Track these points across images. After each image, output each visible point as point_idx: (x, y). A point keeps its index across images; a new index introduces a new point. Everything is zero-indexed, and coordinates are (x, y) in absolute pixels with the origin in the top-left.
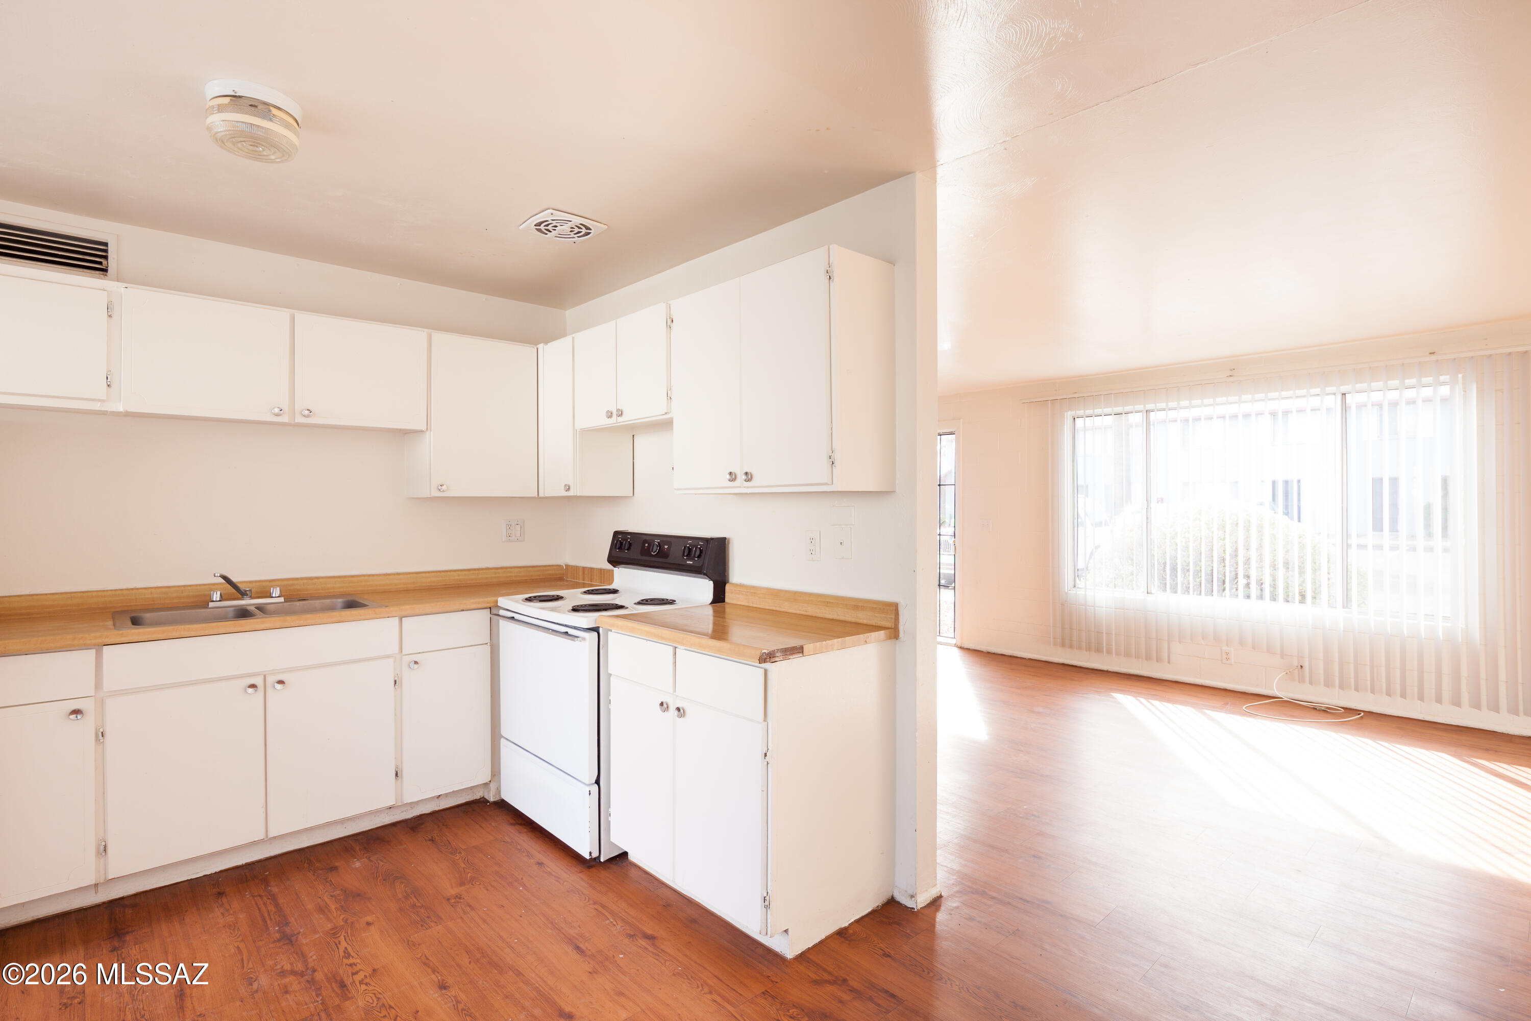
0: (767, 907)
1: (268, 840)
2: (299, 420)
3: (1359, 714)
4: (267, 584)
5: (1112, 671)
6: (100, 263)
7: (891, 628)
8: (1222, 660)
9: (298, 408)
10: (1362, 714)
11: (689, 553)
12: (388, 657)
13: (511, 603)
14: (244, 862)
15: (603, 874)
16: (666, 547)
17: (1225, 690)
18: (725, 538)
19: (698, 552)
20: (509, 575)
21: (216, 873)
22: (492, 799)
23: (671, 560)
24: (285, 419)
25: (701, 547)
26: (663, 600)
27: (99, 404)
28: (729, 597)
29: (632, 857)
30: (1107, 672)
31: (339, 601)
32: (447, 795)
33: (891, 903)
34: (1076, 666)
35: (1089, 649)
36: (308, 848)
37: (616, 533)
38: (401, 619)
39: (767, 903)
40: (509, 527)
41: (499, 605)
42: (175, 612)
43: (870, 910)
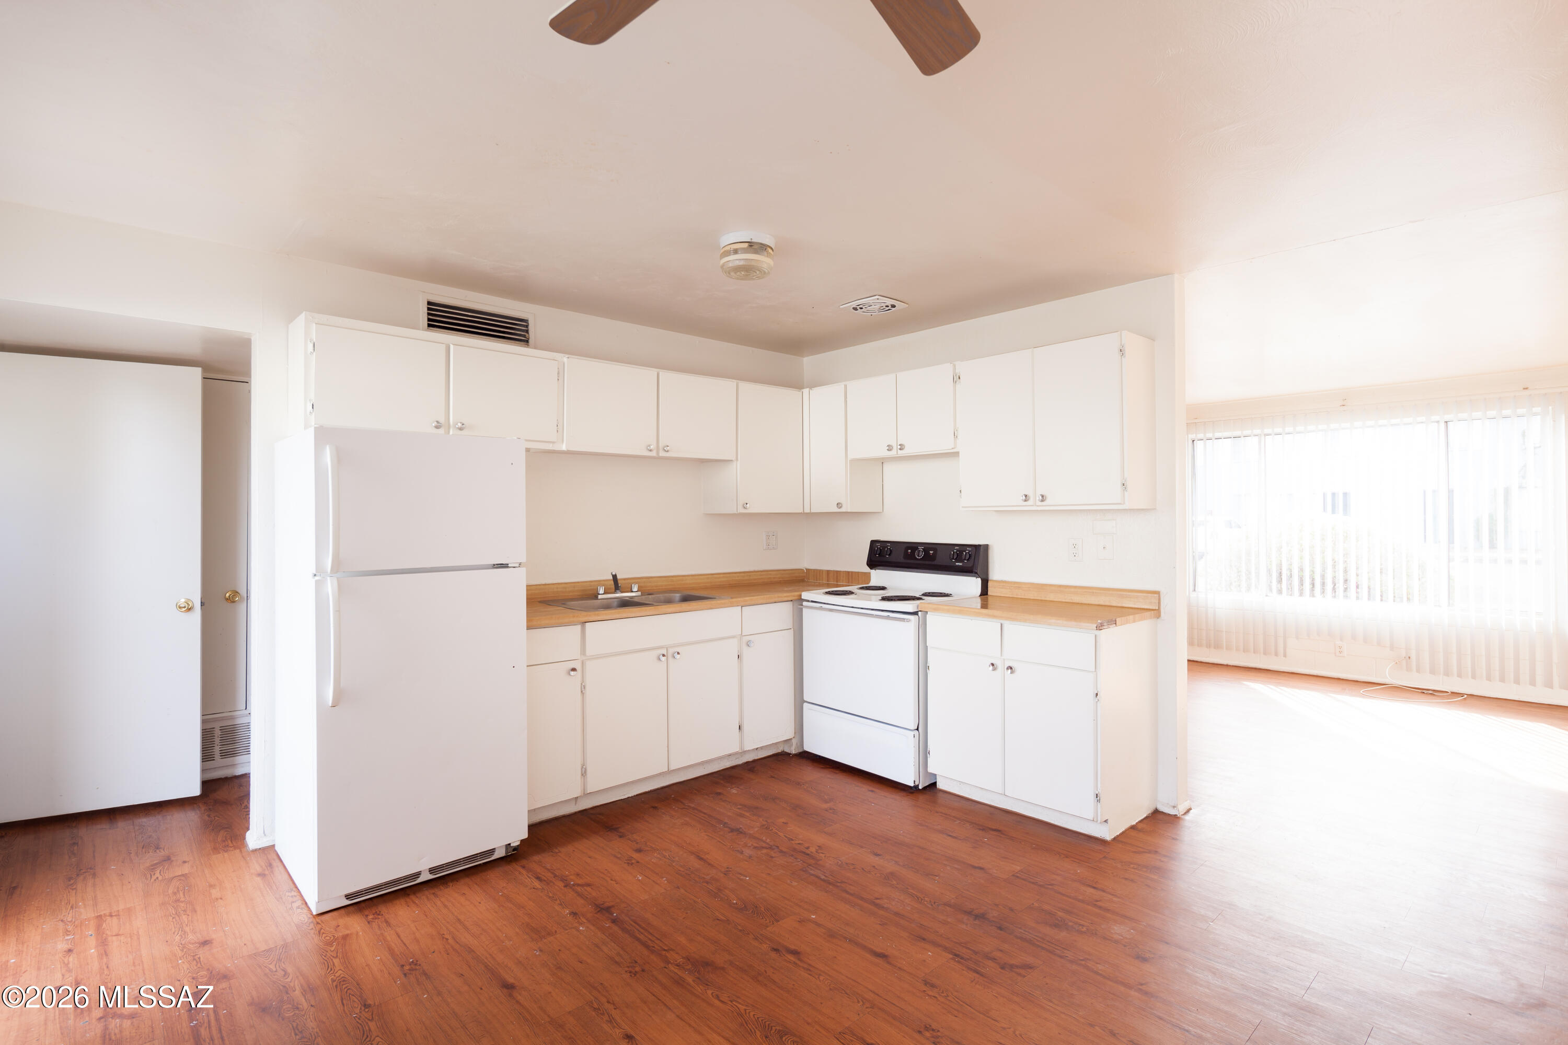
0: (1099, 801)
1: (669, 772)
2: (662, 454)
3: (1462, 696)
4: (629, 581)
5: (1232, 665)
6: (524, 336)
7: (1155, 610)
8: (1335, 653)
9: (661, 445)
10: (1466, 696)
11: (959, 557)
12: (733, 637)
13: (816, 595)
14: (649, 789)
15: (922, 798)
16: (931, 552)
17: (1339, 679)
18: (988, 545)
19: (968, 557)
20: (770, 576)
21: (634, 796)
22: (794, 752)
23: (938, 562)
24: (654, 454)
25: (969, 552)
26: (941, 593)
27: (551, 445)
28: (991, 591)
29: (941, 785)
30: (1227, 665)
31: (677, 596)
32: (762, 748)
33: (1156, 812)
34: (1197, 662)
35: (1209, 646)
36: (684, 781)
37: (873, 543)
38: (742, 607)
39: (1098, 798)
40: (768, 537)
41: (802, 598)
42: (576, 602)
43: (1145, 816)
